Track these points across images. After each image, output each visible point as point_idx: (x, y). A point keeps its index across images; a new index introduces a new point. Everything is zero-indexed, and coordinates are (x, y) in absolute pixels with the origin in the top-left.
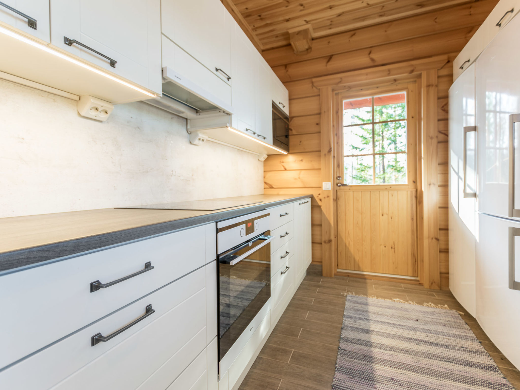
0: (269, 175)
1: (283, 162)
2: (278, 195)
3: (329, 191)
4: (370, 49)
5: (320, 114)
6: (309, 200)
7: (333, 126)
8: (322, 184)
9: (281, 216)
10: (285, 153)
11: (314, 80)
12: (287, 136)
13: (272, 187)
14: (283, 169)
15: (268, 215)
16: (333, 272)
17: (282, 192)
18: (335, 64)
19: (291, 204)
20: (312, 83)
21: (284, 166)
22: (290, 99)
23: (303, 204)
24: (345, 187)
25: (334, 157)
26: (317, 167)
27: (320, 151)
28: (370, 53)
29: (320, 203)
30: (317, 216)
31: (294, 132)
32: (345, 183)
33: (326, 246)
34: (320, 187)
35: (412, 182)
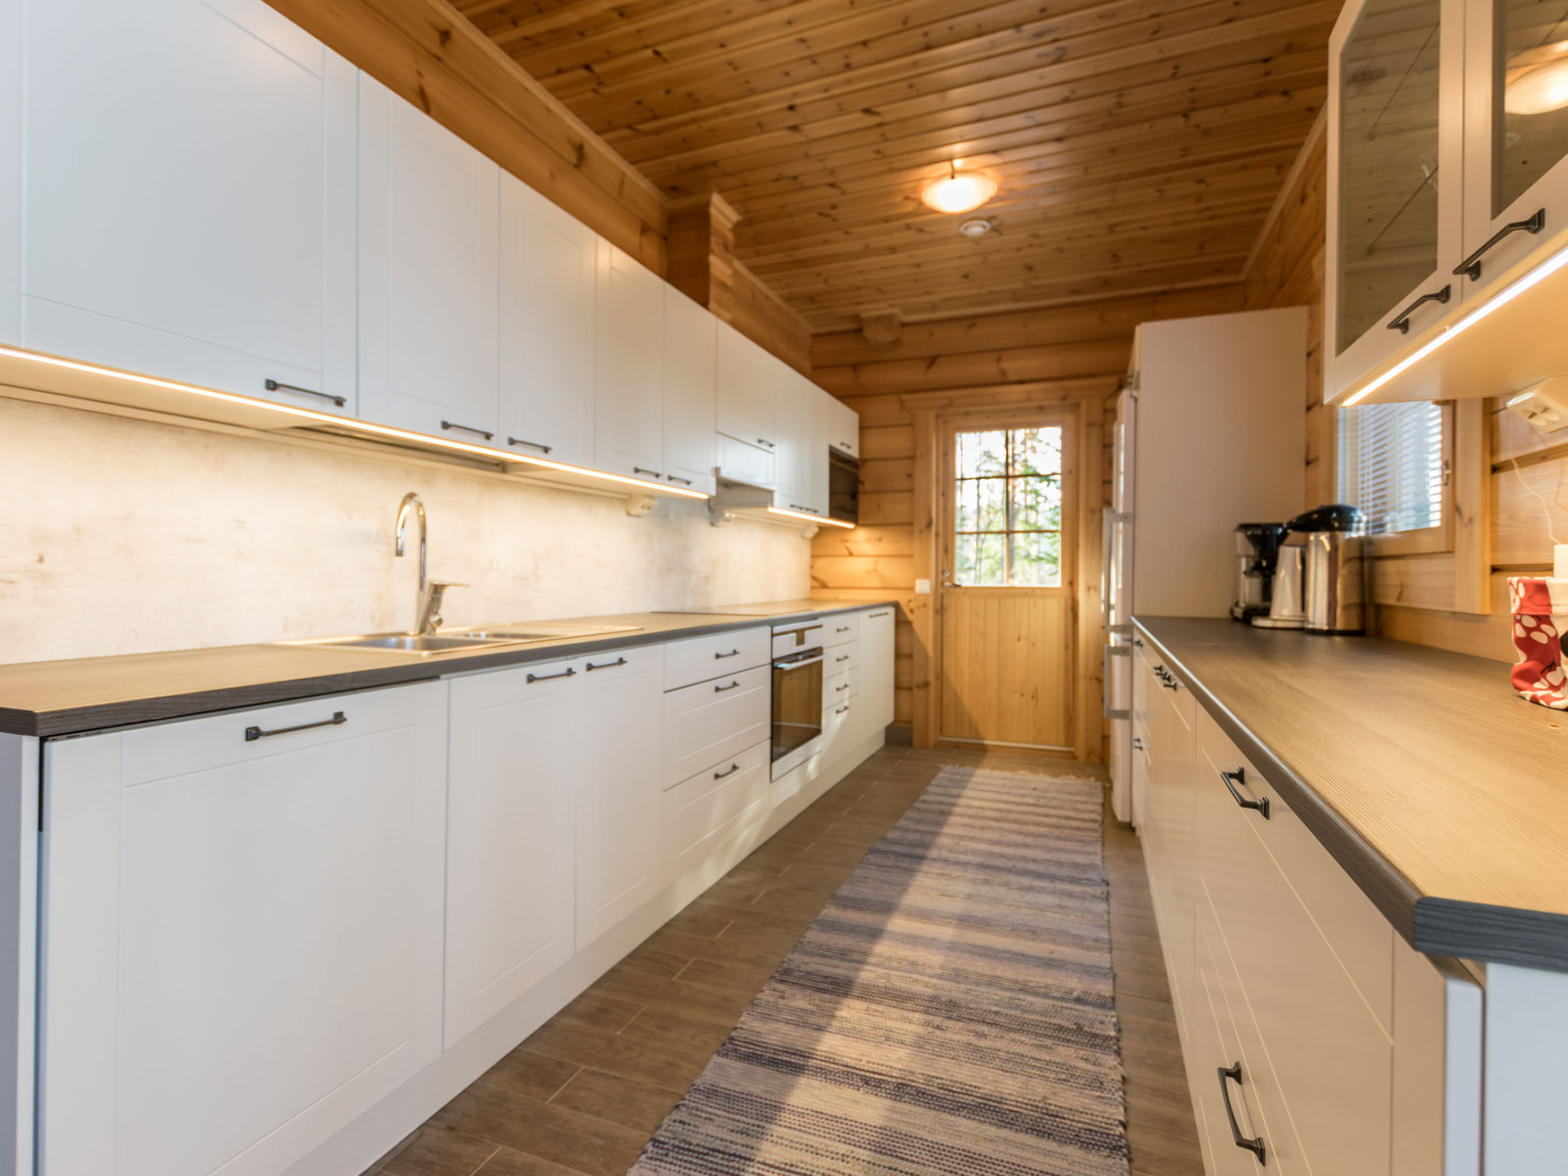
0: (821, 563)
1: (846, 541)
2: (836, 600)
3: (926, 595)
4: (1000, 352)
5: (913, 458)
6: (891, 611)
7: (937, 480)
8: (914, 583)
9: (838, 630)
10: (850, 526)
11: (905, 397)
12: (854, 496)
13: (824, 586)
14: (846, 552)
15: (820, 626)
16: (932, 740)
17: (844, 595)
18: (943, 372)
19: (855, 615)
20: (901, 402)
21: (848, 549)
22: (863, 428)
23: (878, 618)
24: (958, 590)
25: (937, 535)
26: (906, 551)
27: (911, 524)
28: (999, 360)
29: (910, 617)
30: (905, 640)
31: (867, 487)
32: (957, 583)
33: (919, 694)
34: (912, 589)
35: (1067, 583)
